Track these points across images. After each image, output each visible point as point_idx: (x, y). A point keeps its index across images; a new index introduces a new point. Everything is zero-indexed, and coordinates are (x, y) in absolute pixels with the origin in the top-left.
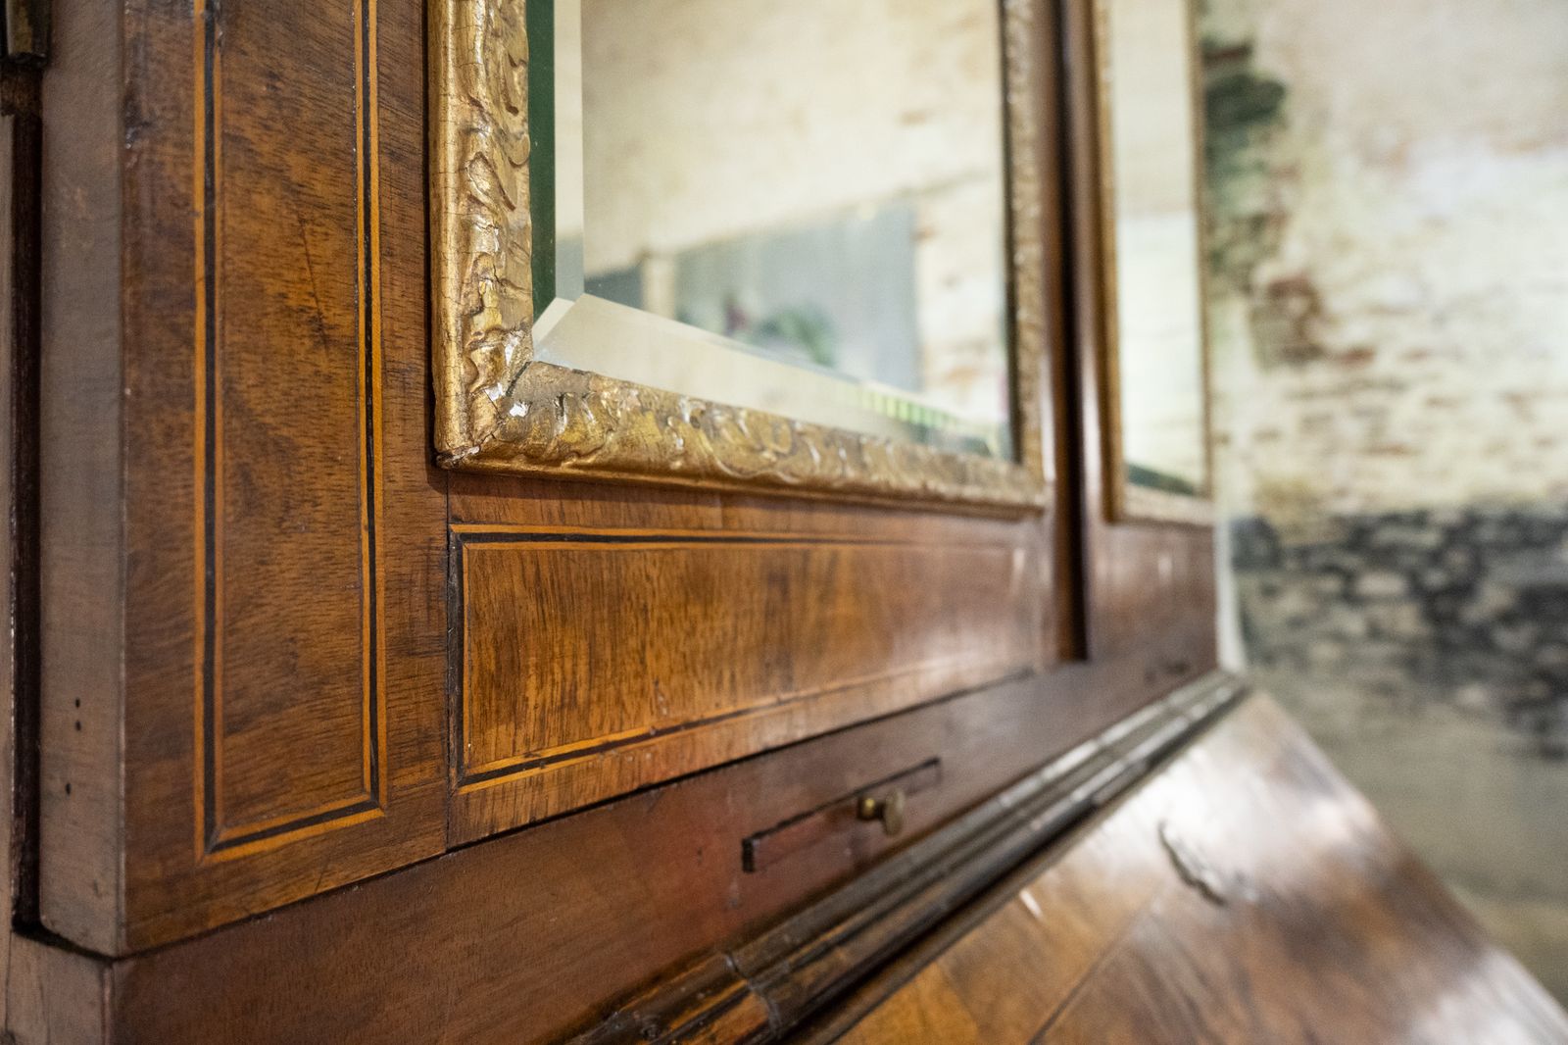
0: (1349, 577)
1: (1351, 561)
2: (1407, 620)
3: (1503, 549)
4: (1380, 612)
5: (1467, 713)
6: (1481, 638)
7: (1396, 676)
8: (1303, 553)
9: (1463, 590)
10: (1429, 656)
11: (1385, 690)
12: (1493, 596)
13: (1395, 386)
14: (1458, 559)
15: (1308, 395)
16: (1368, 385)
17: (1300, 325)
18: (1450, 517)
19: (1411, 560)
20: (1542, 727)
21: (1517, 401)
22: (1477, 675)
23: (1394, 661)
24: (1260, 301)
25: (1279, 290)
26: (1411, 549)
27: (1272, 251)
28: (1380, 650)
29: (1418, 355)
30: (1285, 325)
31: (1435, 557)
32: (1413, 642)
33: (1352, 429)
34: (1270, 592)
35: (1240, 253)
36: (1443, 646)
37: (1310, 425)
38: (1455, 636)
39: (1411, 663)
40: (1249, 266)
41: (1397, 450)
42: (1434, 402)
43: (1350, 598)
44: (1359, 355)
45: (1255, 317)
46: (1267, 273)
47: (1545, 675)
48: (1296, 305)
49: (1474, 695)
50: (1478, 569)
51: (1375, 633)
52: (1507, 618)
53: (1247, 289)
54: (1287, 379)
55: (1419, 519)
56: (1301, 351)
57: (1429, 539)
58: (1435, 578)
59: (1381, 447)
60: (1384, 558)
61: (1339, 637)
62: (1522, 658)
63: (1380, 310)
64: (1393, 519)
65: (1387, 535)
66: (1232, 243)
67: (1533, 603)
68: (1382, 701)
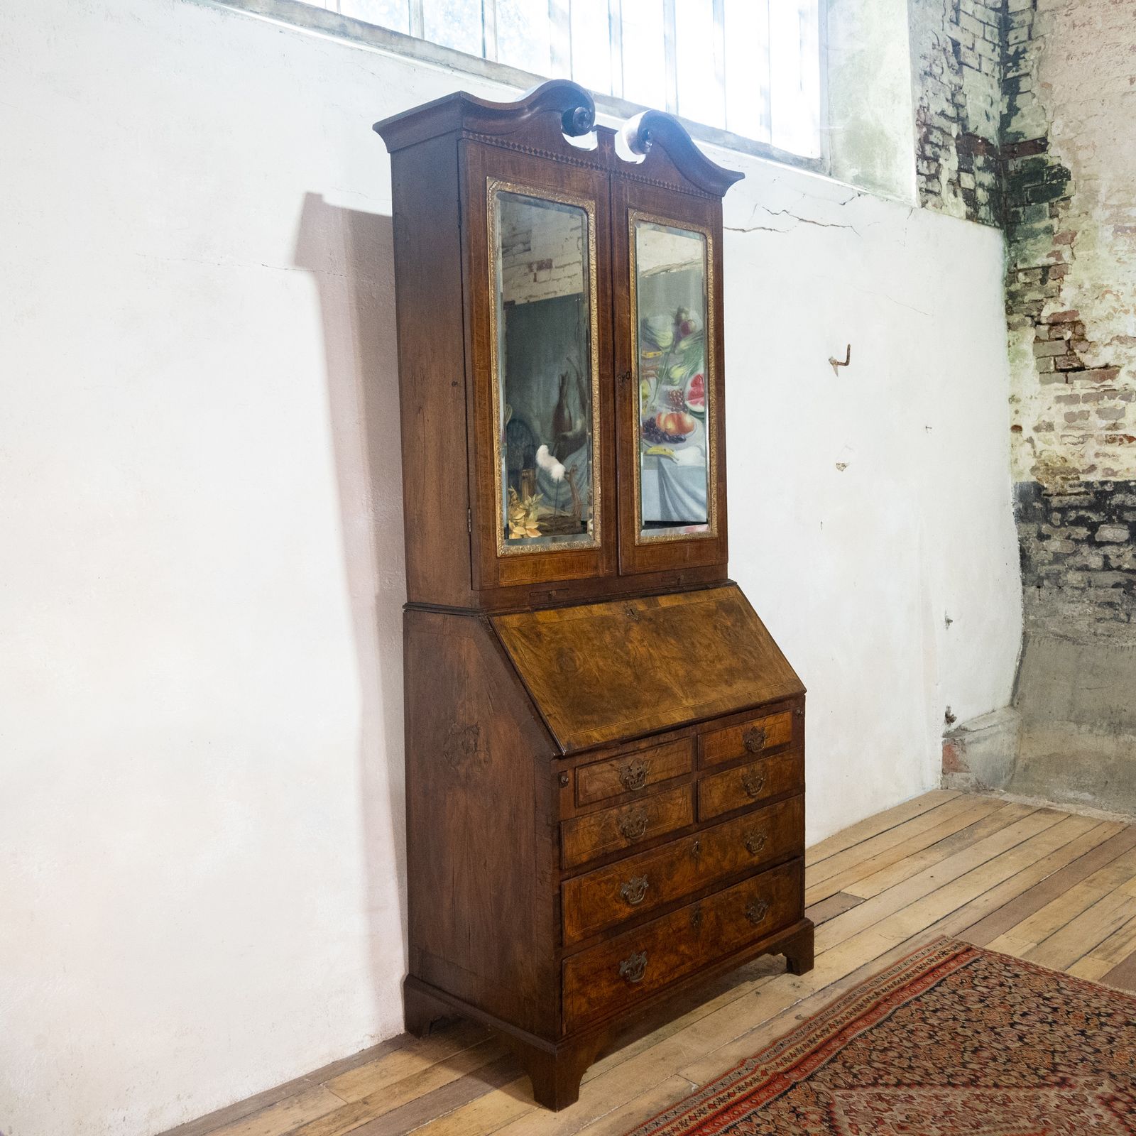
0: (1094, 527)
1: (1095, 518)
4: (1110, 552)
7: (1116, 595)
8: (1063, 510)
11: (1110, 605)
15: (1073, 399)
16: (1112, 393)
17: (1070, 346)
25: (1055, 323)
27: (1054, 296)
28: (1111, 577)
33: (1098, 424)
34: (1042, 537)
37: (1070, 417)
40: (1039, 301)
43: (1091, 541)
44: (1108, 371)
45: (1038, 341)
46: (1049, 310)
48: (1067, 333)
51: (1107, 567)
54: (1058, 387)
60: (1115, 515)
61: (1085, 568)
64: (1124, 486)
65: (1118, 498)
66: (1027, 288)
68: (1108, 612)
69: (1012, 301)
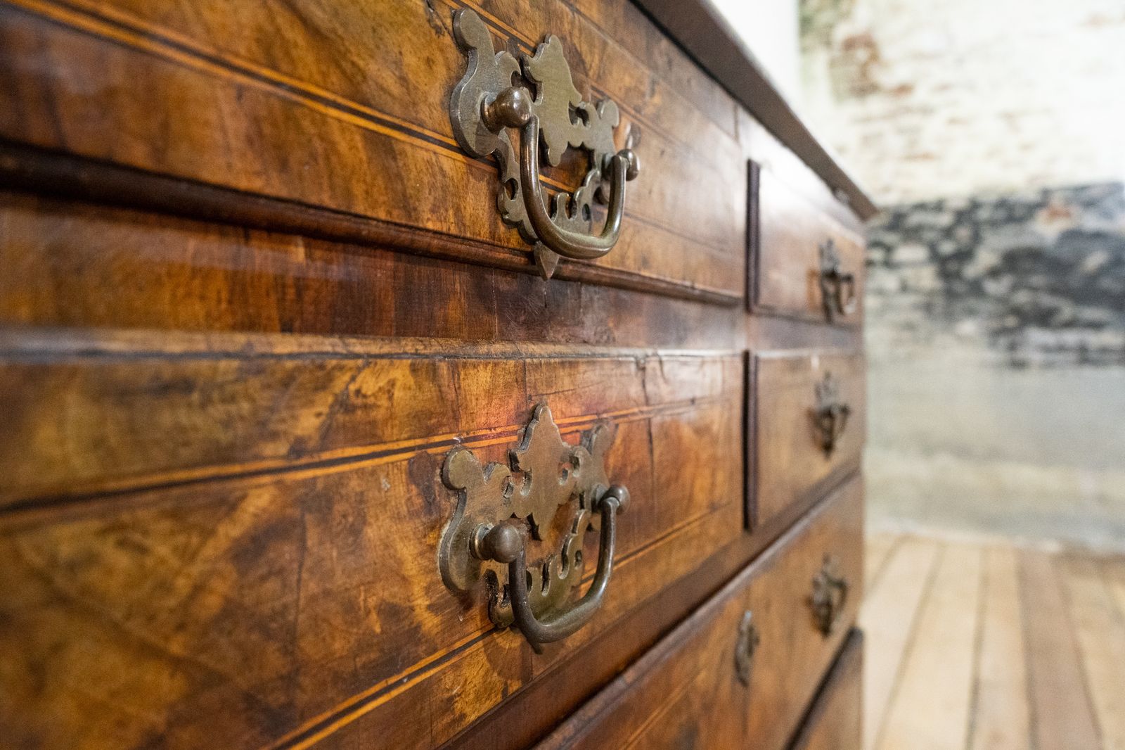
0: (889, 249)
1: (890, 238)
2: (927, 278)
3: (994, 224)
4: (908, 273)
5: (962, 339)
6: (976, 288)
7: (917, 317)
9: (964, 255)
10: (940, 302)
11: (910, 327)
12: (986, 258)
13: (926, 111)
14: (964, 233)
15: (867, 120)
16: (908, 110)
17: (864, 71)
18: (959, 203)
19: (929, 236)
20: (1012, 347)
21: (1009, 117)
22: (971, 313)
23: (916, 307)
24: (837, 52)
25: (850, 44)
26: (932, 228)
27: (846, 16)
28: (908, 300)
29: (944, 88)
30: (853, 70)
31: (948, 233)
32: (931, 293)
33: (895, 143)
35: (824, 18)
36: (950, 295)
37: (867, 140)
38: (959, 287)
39: (928, 308)
40: (830, 26)
41: (926, 157)
42: (953, 121)
43: (889, 264)
44: (903, 89)
45: (833, 64)
46: (842, 32)
47: (1017, 311)
48: (861, 54)
49: (968, 327)
50: (976, 238)
51: (904, 288)
52: (994, 273)
53: (828, 43)
54: (854, 108)
55: (939, 207)
56: (864, 88)
57: (945, 219)
58: (947, 248)
59: (916, 156)
60: (913, 235)
61: (880, 292)
62: (1002, 300)
63: (920, 56)
64: (921, 207)
65: (915, 219)
66: (819, 10)
67: (1013, 262)
68: (906, 335)
69: (805, 24)
